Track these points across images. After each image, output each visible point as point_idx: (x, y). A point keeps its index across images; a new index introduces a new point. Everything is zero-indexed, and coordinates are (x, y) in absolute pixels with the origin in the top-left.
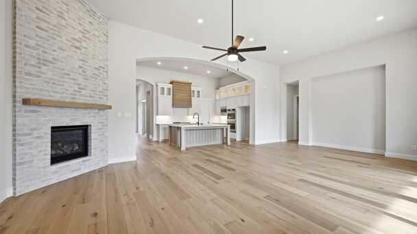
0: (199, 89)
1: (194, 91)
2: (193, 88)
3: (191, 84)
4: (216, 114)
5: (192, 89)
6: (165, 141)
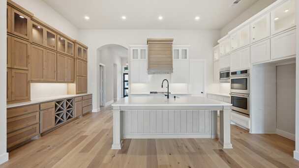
3: (172, 41)
4: (212, 80)
5: (174, 49)
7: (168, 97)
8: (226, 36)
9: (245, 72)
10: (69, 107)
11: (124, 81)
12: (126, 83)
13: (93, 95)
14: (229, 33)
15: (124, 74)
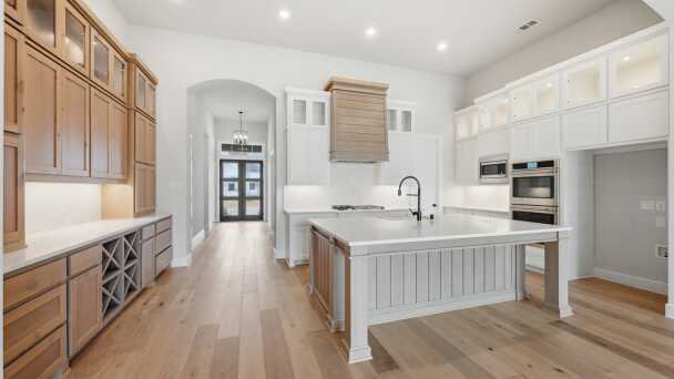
0: (410, 106)
1: (393, 112)
2: (391, 103)
3: (384, 89)
4: (456, 178)
5: (389, 107)
6: (302, 266)
7: (419, 218)
8: (501, 90)
9: (550, 164)
10: (131, 258)
11: (222, 180)
12: (226, 184)
13: (174, 220)
14: (507, 86)
15: (221, 161)
